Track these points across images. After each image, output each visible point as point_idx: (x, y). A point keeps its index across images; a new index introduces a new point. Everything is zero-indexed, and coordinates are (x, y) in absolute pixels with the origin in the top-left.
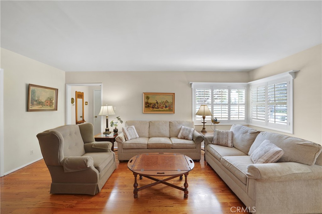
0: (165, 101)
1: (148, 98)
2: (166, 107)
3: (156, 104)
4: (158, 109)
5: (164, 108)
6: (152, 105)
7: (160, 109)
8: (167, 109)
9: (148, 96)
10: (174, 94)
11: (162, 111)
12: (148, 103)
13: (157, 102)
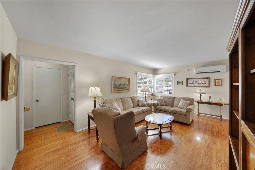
0: (125, 83)
1: (115, 81)
2: (125, 88)
3: (120, 86)
4: (121, 89)
5: (124, 88)
6: (117, 87)
7: (122, 89)
8: (126, 89)
9: (115, 79)
10: (129, 78)
11: (123, 90)
12: (115, 85)
13: (120, 84)
